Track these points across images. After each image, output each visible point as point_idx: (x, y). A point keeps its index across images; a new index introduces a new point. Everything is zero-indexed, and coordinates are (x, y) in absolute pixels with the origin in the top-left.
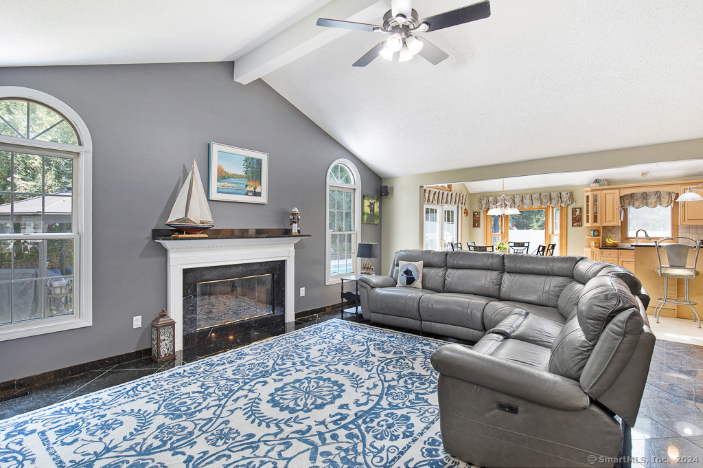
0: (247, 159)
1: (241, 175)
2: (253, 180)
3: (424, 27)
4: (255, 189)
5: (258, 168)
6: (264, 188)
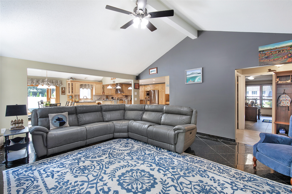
3: (149, 16)
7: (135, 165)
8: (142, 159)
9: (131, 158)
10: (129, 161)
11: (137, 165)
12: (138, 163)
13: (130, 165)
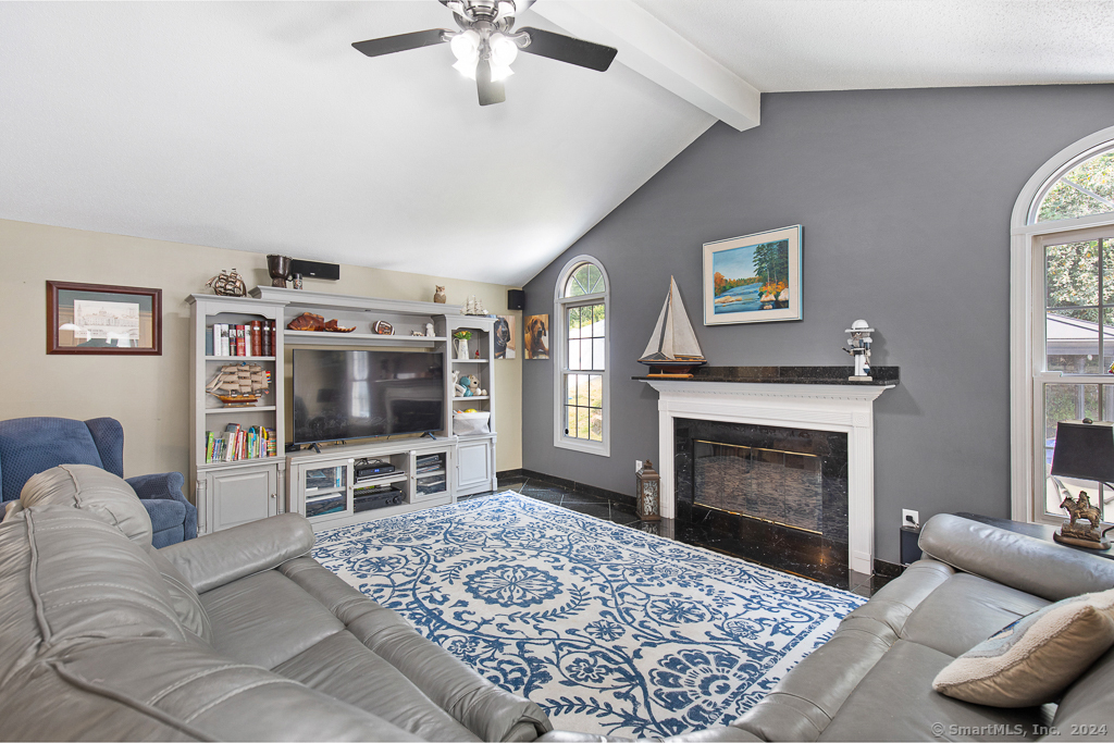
0: (760, 249)
1: (750, 279)
2: (772, 281)
4: (776, 296)
5: (781, 258)
6: (793, 293)
7: (513, 621)
8: (482, 644)
9: (527, 647)
10: (534, 634)
11: (506, 620)
12: (500, 626)
13: (530, 620)
